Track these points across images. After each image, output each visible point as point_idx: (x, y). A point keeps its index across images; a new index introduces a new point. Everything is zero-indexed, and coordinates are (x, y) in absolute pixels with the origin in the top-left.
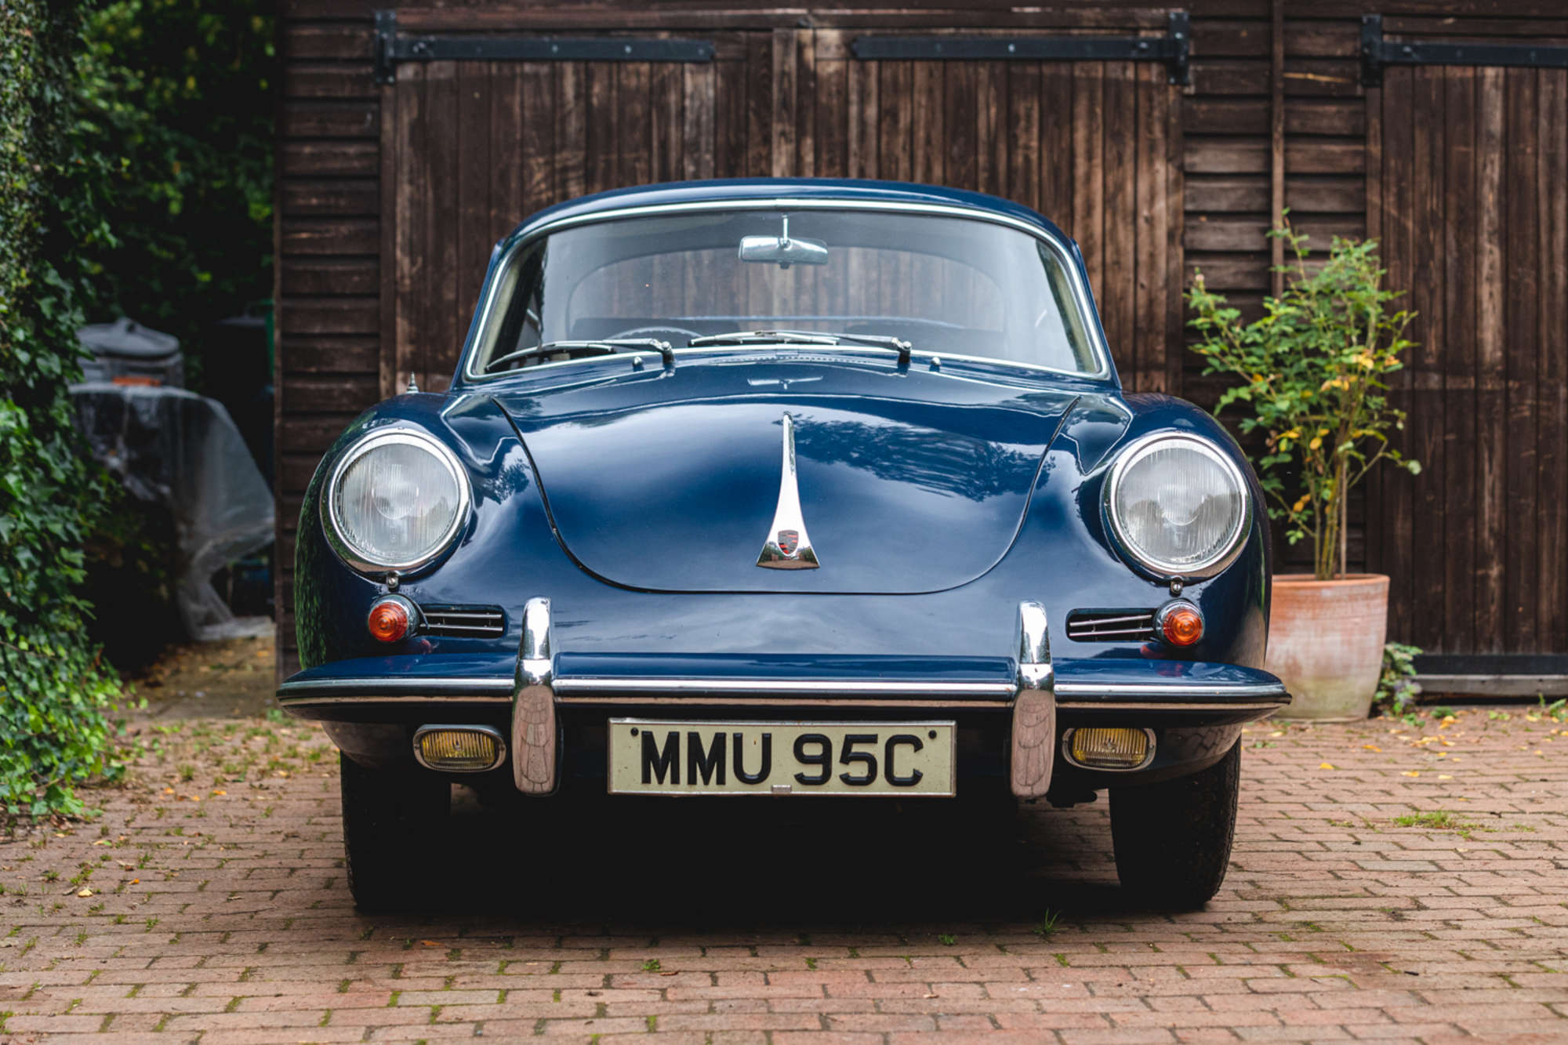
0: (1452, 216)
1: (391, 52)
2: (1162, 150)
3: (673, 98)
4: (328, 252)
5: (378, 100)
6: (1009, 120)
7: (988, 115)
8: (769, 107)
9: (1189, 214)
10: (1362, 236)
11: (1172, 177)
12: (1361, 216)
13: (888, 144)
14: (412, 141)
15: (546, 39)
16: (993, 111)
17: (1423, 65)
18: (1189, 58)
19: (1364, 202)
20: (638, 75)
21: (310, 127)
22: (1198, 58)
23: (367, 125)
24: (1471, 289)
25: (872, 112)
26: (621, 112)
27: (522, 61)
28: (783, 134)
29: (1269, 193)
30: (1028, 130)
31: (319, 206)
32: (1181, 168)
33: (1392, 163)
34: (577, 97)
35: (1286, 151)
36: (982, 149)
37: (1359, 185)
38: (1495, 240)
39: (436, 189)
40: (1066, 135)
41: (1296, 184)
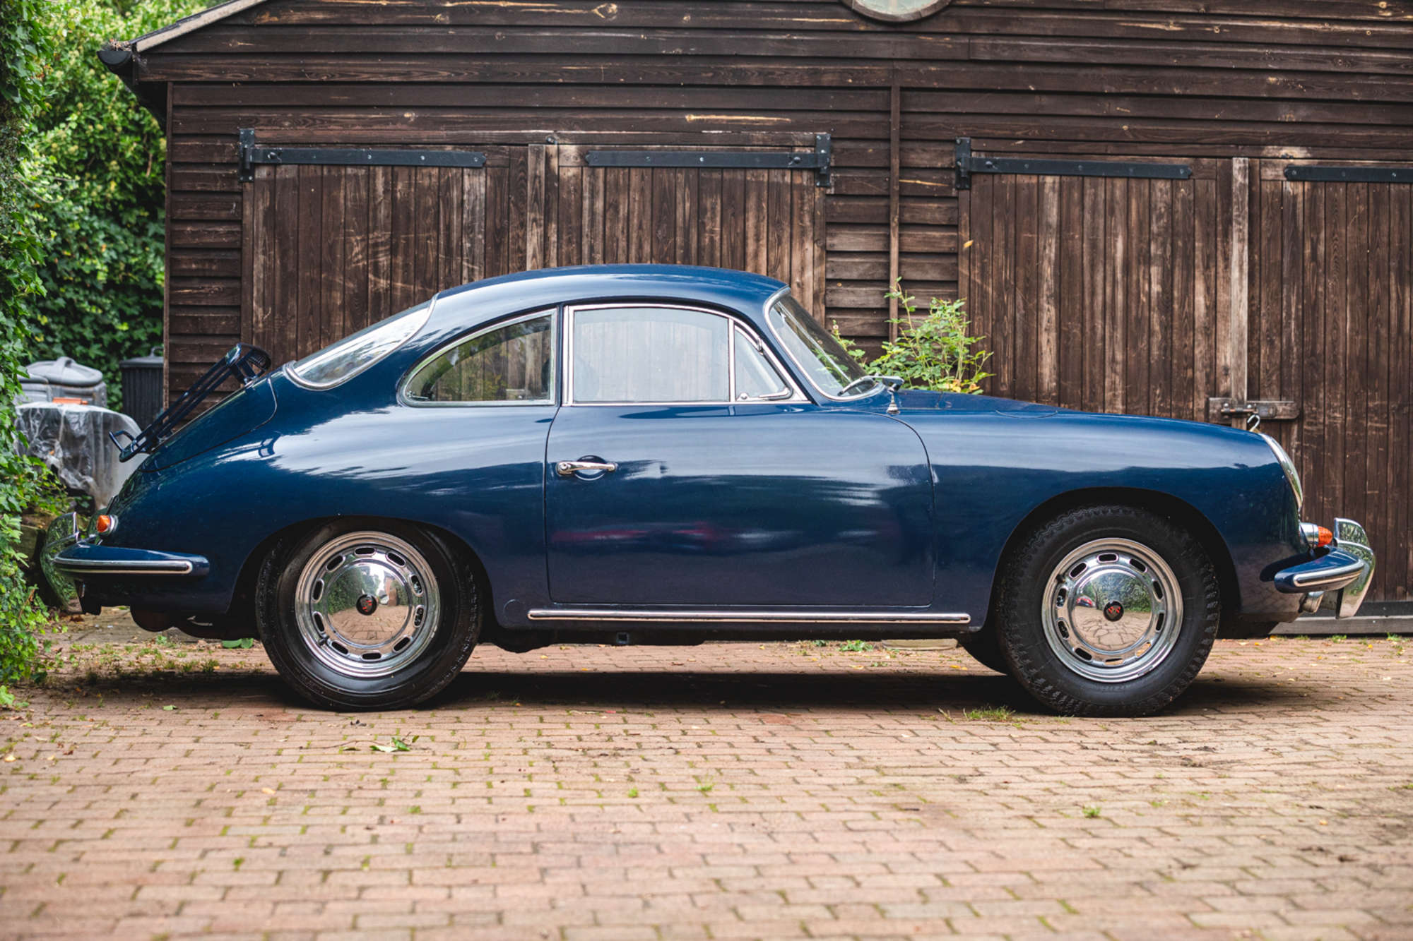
0: (1021, 284)
1: (251, 158)
2: (810, 235)
3: (455, 193)
4: (203, 303)
5: (241, 193)
6: (700, 211)
7: (684, 208)
8: (525, 202)
9: (829, 281)
10: (954, 297)
11: (817, 254)
12: (954, 283)
13: (611, 228)
14: (265, 224)
15: (364, 150)
16: (688, 205)
17: (1000, 174)
18: (831, 168)
19: (957, 273)
20: (429, 177)
21: (191, 213)
22: (837, 168)
23: (233, 211)
24: (1034, 338)
25: (599, 205)
26: (417, 204)
27: (346, 166)
28: (535, 220)
29: (887, 266)
30: (713, 219)
31: (197, 270)
32: (824, 247)
33: (978, 245)
34: (386, 192)
35: (900, 235)
36: (679, 232)
37: (953, 261)
38: (1052, 301)
39: (282, 259)
40: (741, 223)
41: (909, 260)
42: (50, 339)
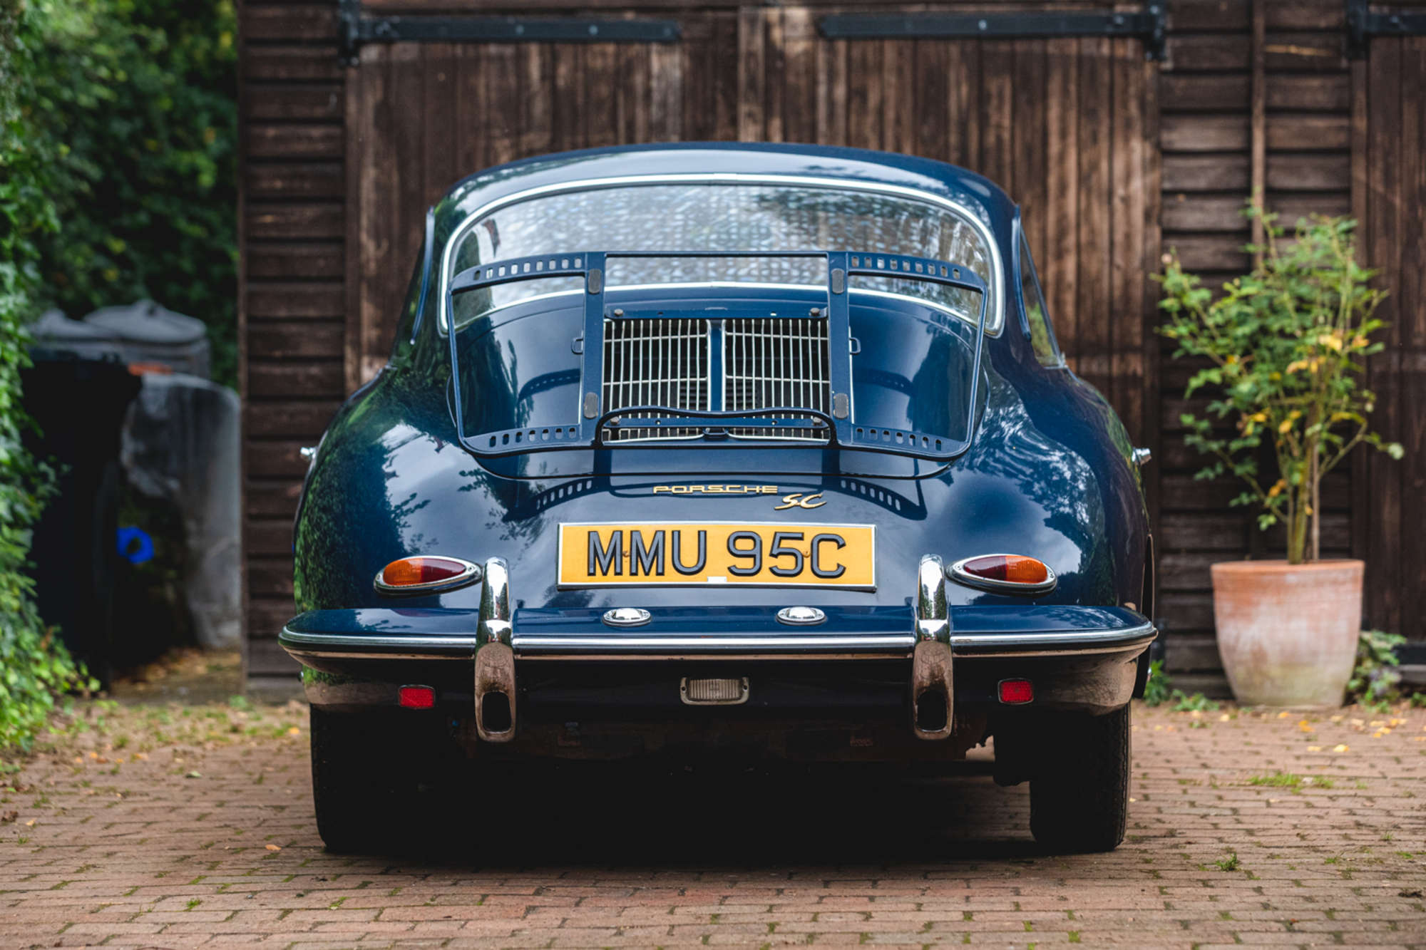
1: (354, 33)
2: (1138, 126)
3: (639, 79)
4: (293, 235)
5: (342, 82)
6: (981, 98)
7: (959, 94)
8: (735, 87)
9: (1166, 193)
10: (1347, 212)
11: (1148, 155)
12: (1346, 192)
13: (859, 124)
14: (377, 124)
15: (511, 20)
16: (964, 90)
17: (1411, 35)
18: (1166, 33)
19: (1349, 178)
21: (273, 110)
22: (1176, 32)
23: (331, 107)
25: (840, 92)
26: (587, 94)
27: (486, 42)
28: (750, 115)
29: (1248, 170)
30: (1000, 108)
31: (283, 189)
32: (1158, 145)
33: (1379, 138)
34: (543, 78)
35: (1267, 128)
36: (953, 128)
37: (1342, 160)
39: (401, 172)
40: (1039, 114)
41: (1278, 161)
42: (127, 274)
